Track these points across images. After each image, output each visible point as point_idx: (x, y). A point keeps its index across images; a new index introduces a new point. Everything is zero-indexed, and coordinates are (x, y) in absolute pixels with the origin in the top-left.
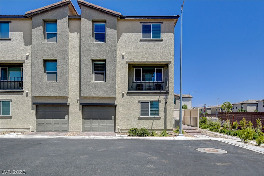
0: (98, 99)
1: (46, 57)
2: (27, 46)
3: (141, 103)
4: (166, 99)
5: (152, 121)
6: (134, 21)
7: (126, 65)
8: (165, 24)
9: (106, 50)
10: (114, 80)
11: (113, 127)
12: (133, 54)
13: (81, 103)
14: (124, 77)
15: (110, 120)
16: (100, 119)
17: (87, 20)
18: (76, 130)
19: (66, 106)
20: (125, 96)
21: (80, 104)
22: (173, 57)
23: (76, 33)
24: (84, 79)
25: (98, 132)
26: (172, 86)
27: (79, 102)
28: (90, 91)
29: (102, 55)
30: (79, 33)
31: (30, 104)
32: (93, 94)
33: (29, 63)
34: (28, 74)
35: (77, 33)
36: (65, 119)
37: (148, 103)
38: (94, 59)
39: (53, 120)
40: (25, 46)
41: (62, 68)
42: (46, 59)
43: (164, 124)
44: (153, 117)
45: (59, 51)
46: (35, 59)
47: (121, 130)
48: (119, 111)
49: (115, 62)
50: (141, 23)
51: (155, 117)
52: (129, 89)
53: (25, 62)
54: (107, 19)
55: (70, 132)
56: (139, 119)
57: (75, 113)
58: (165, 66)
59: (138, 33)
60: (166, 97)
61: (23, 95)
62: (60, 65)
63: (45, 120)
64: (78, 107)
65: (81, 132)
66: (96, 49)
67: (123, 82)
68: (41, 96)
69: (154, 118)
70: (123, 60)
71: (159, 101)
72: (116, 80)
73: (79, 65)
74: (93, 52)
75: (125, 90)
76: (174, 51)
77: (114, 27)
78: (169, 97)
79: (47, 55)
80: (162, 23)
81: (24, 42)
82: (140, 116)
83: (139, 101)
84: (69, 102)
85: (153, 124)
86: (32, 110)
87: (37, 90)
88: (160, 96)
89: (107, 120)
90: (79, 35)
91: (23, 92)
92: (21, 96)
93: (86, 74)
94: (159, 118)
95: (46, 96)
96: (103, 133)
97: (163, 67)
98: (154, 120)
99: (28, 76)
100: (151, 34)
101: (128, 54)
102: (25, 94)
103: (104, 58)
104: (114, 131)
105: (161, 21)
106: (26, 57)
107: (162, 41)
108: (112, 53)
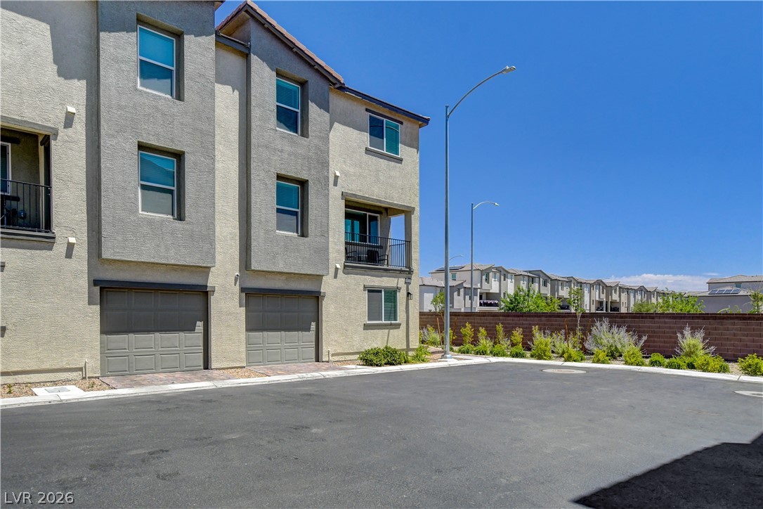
0: (284, 277)
1: (151, 137)
2: (66, 81)
3: (369, 291)
4: (408, 284)
5: (387, 331)
6: (355, 103)
7: (341, 200)
8: (405, 128)
9: (308, 158)
10: (325, 234)
11: (314, 350)
12: (354, 178)
13: (244, 286)
14: (339, 228)
15: (307, 333)
16: (286, 330)
17: (265, 64)
18: (233, 361)
19: (203, 293)
20: (340, 273)
21: (242, 290)
22: (417, 199)
23: (229, 88)
24: (260, 222)
25: (279, 364)
26: (416, 260)
27: (238, 283)
28: (274, 257)
29: (299, 168)
30: (237, 89)
31: (83, 282)
32: (281, 266)
33: (76, 142)
34: (72, 177)
35: (231, 90)
36: (196, 331)
37: (380, 291)
38: (283, 172)
39: (157, 334)
40: (61, 79)
41: (200, 182)
42: (149, 142)
43: (405, 339)
44: (389, 322)
45: (190, 130)
46: (113, 136)
47: (333, 355)
48: (329, 308)
49: (326, 191)
50: (367, 110)
51: (393, 322)
52: (347, 258)
53: (60, 134)
54: (310, 81)
55: (216, 369)
56: (367, 327)
57: (230, 314)
58: (384, 211)
59: (363, 133)
60: (408, 281)
61: (51, 249)
62: (194, 172)
63: (132, 336)
64: (238, 298)
65: (244, 367)
66: (287, 148)
67: (336, 240)
68: (136, 260)
69: (391, 324)
70: (335, 187)
71: (398, 289)
72: (328, 234)
73: (237, 181)
74: (279, 153)
75: (340, 260)
76: (418, 187)
77: (324, 106)
78: (412, 282)
79: (153, 133)
80: (402, 123)
81: (55, 62)
82: (368, 322)
83: (365, 287)
84: (211, 282)
85: (390, 338)
86: (90, 303)
87: (120, 238)
88: (398, 277)
89: (300, 332)
90: (238, 97)
91: (52, 241)
92: (48, 253)
93: (264, 211)
94: (398, 326)
95: (152, 260)
96: (292, 366)
97: (380, 213)
98: (390, 329)
99: (71, 185)
100: (383, 142)
101: (346, 176)
102: (60, 248)
103: (304, 176)
104: (314, 360)
105: (400, 120)
106: (62, 116)
107: (400, 161)
108: (320, 166)
